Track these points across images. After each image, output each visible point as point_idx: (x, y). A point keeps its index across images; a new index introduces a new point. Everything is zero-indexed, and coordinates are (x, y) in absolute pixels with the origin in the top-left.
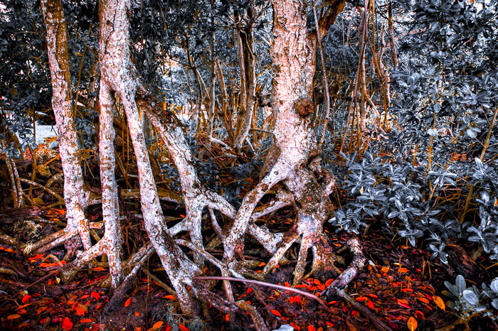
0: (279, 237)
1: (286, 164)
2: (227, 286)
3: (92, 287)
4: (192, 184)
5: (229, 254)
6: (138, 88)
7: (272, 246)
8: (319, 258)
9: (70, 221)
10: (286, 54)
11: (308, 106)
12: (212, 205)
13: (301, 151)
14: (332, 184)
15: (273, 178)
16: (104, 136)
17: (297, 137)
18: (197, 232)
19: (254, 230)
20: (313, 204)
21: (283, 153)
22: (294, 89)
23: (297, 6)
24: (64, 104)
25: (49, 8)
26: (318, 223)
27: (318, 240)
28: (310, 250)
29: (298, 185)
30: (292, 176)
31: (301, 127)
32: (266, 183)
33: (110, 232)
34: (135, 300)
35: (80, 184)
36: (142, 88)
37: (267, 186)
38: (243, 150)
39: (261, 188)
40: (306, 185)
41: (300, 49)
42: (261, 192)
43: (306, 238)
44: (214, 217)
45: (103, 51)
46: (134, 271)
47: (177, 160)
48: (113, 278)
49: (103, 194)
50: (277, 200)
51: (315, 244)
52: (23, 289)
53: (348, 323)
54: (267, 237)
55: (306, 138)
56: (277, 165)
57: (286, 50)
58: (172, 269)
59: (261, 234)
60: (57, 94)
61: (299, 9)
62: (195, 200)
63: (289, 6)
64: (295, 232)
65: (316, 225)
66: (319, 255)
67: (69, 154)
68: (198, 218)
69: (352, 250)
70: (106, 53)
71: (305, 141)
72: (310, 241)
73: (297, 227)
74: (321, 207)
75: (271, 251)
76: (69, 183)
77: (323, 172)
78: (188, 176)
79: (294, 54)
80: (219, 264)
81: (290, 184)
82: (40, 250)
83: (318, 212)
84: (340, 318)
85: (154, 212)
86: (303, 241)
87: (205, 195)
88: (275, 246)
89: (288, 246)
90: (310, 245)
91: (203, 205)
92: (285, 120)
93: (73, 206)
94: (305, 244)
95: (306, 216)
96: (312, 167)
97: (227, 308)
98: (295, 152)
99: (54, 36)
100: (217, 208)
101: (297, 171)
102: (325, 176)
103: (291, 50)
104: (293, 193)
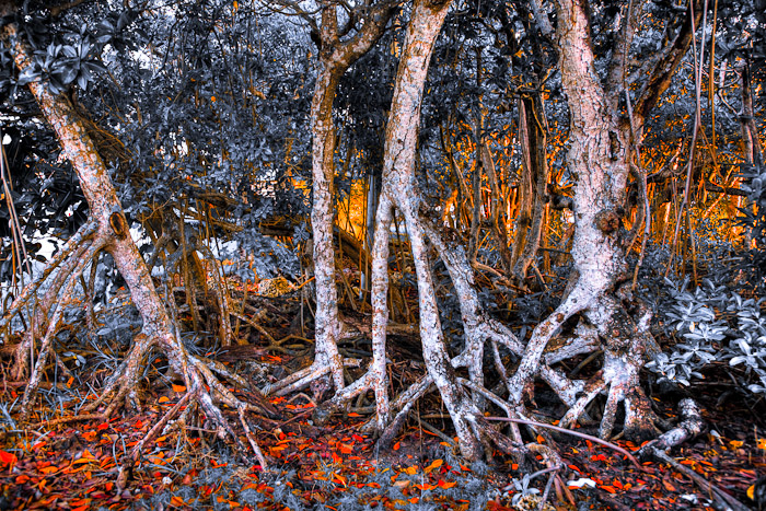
0: (580, 385)
1: (587, 290)
2: (514, 428)
3: (351, 432)
4: (474, 311)
5: (516, 396)
6: (421, 203)
7: (570, 397)
8: (634, 413)
9: (318, 357)
10: (585, 161)
11: (612, 220)
12: (496, 337)
13: (606, 275)
14: (648, 316)
15: (570, 307)
16: (379, 254)
17: (600, 257)
18: (477, 368)
19: (546, 372)
20: (622, 340)
21: (583, 277)
22: (596, 200)
23: (597, 108)
24: (325, 217)
25: (320, 115)
26: (631, 368)
27: (631, 391)
28: (621, 404)
29: (602, 316)
30: (594, 305)
31: (605, 246)
32: (562, 312)
33: (380, 362)
34: (404, 444)
35: (334, 312)
36: (425, 204)
37: (562, 316)
38: (526, 282)
39: (555, 318)
40: (612, 316)
41: (602, 153)
42: (555, 323)
43: (616, 387)
44: (497, 353)
45: (390, 167)
46: (406, 408)
47: (458, 282)
48: (380, 417)
49: (374, 319)
50: (576, 336)
51: (627, 396)
52: (275, 426)
53: (664, 482)
54: (563, 384)
55: (611, 258)
56: (575, 291)
57: (585, 156)
58: (454, 402)
59: (556, 379)
60: (318, 206)
61: (599, 111)
62: (477, 330)
63: (586, 109)
64: (600, 378)
65: (629, 372)
66: (632, 409)
67: (325, 275)
68: (479, 352)
69: (684, 412)
70: (393, 169)
71: (610, 262)
72: (621, 391)
73: (603, 373)
74: (634, 347)
75: (569, 404)
76: (322, 309)
77: (635, 301)
78: (469, 301)
79: (594, 160)
80: (504, 406)
81: (592, 316)
82: (279, 393)
83: (631, 354)
84: (654, 477)
85: (435, 338)
86: (612, 391)
87: (489, 324)
88: (574, 397)
89: (591, 396)
90: (621, 397)
91: (486, 335)
92: (585, 237)
93: (325, 337)
94: (615, 395)
95: (615, 359)
96: (621, 295)
97: (515, 449)
98: (598, 275)
99: (321, 144)
100: (502, 341)
101: (600, 298)
102: (637, 307)
103: (590, 156)
104: (596, 326)
